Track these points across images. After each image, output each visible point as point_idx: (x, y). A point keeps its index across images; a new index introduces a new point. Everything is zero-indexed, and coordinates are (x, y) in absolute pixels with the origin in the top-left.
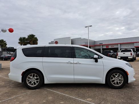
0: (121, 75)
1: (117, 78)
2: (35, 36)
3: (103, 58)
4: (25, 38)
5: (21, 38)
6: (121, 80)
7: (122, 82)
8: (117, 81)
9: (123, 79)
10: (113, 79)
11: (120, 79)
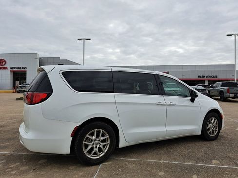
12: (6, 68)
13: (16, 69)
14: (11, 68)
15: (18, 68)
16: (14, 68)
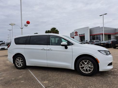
0: (91, 62)
1: (86, 65)
2: (56, 28)
3: (73, 44)
4: (49, 31)
5: (46, 31)
6: (91, 68)
7: (92, 70)
8: (86, 68)
9: (93, 67)
10: (83, 66)
11: (90, 66)
12: (77, 35)
13: (81, 35)
14: (79, 35)
15: (82, 34)
16: (80, 35)
